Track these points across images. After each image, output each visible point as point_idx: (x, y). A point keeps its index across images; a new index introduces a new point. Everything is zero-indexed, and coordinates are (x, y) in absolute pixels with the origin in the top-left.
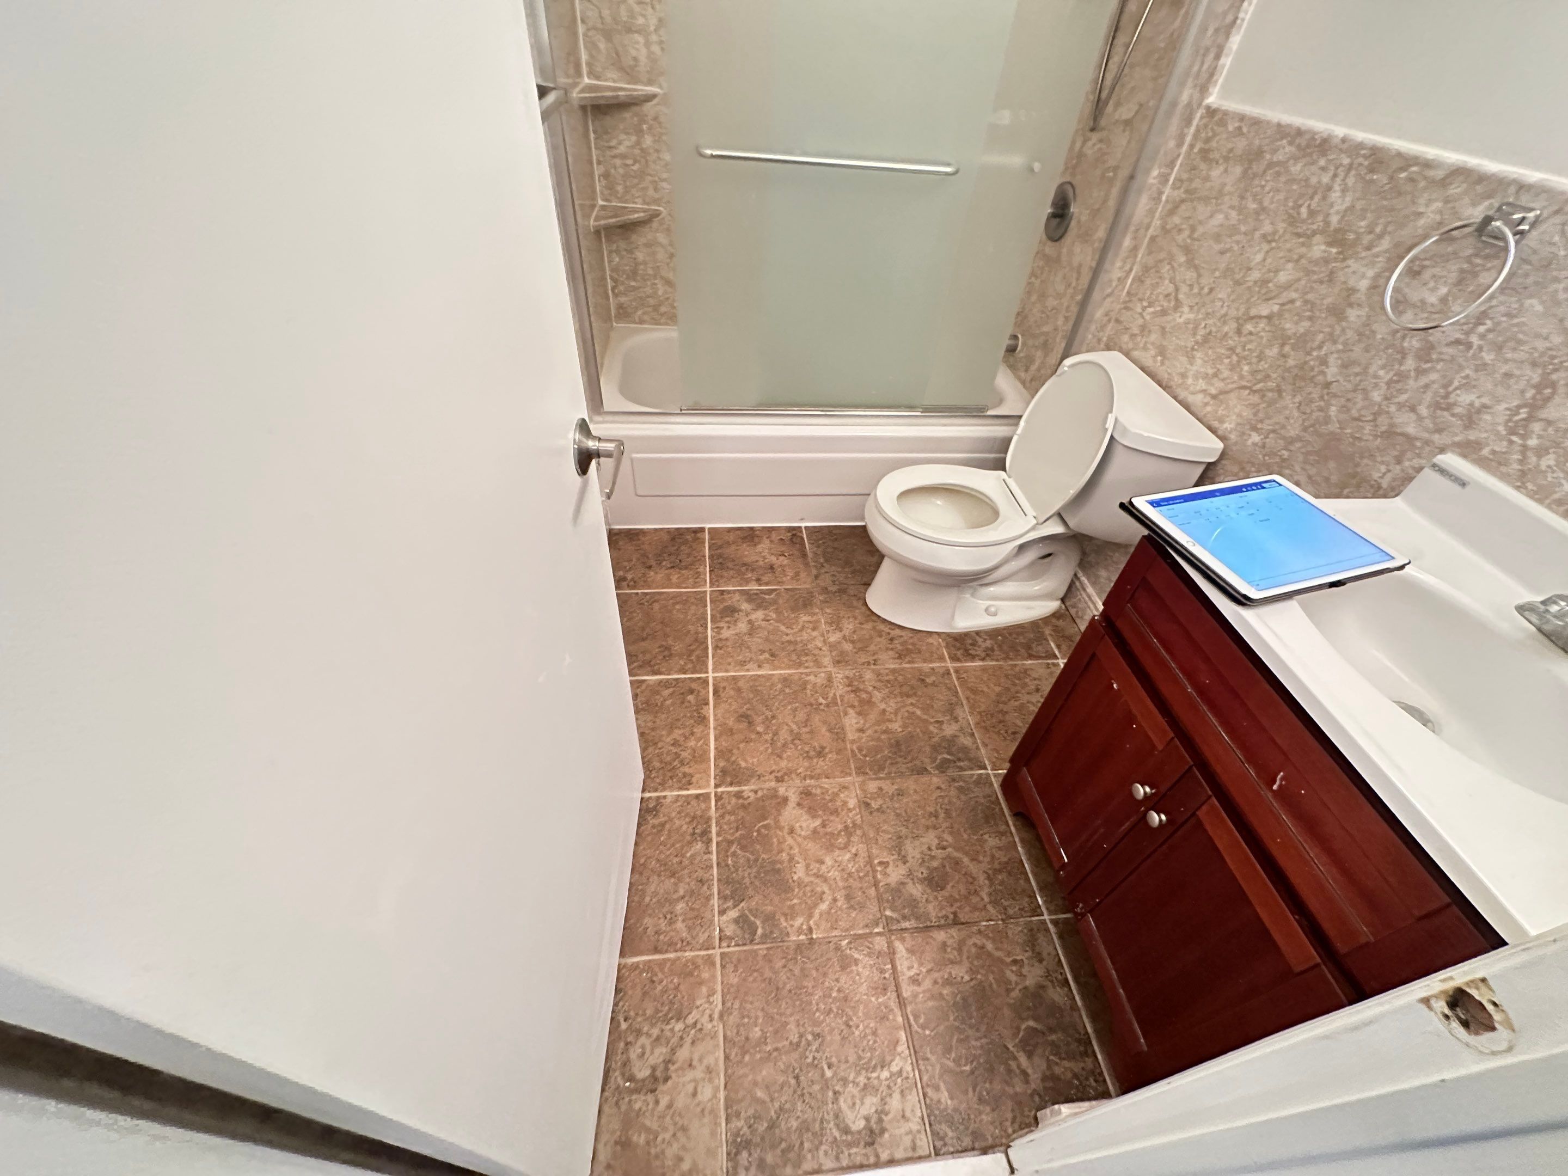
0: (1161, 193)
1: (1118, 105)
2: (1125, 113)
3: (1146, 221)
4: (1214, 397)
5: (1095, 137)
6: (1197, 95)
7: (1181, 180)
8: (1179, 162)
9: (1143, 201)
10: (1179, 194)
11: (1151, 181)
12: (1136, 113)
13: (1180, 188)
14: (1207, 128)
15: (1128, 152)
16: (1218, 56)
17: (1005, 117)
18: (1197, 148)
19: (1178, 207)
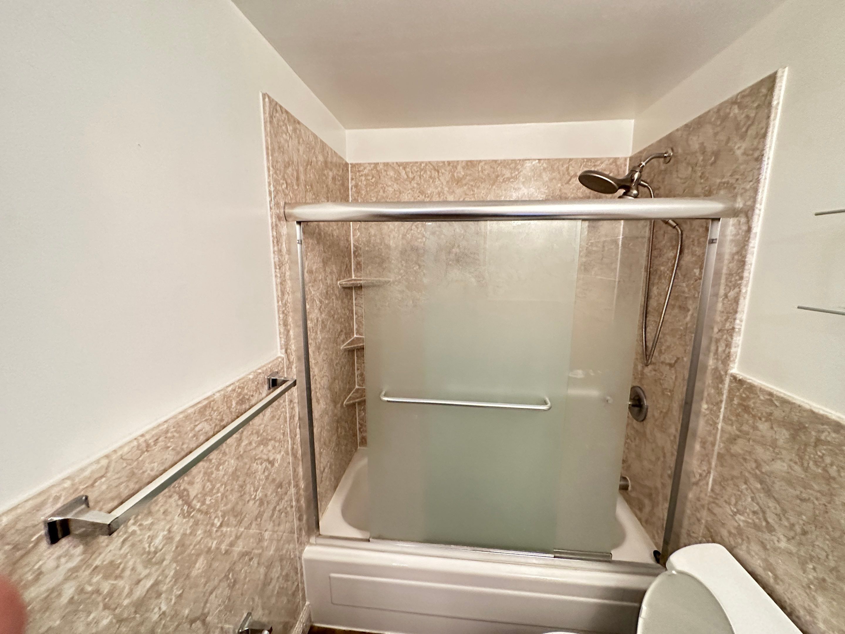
3: (710, 439)
6: (720, 366)
7: (731, 420)
8: (723, 405)
9: (702, 423)
10: (733, 430)
11: (703, 410)
12: (676, 362)
13: (732, 425)
14: (739, 390)
15: (677, 383)
16: (728, 345)
17: (580, 374)
18: (736, 401)
19: (735, 440)
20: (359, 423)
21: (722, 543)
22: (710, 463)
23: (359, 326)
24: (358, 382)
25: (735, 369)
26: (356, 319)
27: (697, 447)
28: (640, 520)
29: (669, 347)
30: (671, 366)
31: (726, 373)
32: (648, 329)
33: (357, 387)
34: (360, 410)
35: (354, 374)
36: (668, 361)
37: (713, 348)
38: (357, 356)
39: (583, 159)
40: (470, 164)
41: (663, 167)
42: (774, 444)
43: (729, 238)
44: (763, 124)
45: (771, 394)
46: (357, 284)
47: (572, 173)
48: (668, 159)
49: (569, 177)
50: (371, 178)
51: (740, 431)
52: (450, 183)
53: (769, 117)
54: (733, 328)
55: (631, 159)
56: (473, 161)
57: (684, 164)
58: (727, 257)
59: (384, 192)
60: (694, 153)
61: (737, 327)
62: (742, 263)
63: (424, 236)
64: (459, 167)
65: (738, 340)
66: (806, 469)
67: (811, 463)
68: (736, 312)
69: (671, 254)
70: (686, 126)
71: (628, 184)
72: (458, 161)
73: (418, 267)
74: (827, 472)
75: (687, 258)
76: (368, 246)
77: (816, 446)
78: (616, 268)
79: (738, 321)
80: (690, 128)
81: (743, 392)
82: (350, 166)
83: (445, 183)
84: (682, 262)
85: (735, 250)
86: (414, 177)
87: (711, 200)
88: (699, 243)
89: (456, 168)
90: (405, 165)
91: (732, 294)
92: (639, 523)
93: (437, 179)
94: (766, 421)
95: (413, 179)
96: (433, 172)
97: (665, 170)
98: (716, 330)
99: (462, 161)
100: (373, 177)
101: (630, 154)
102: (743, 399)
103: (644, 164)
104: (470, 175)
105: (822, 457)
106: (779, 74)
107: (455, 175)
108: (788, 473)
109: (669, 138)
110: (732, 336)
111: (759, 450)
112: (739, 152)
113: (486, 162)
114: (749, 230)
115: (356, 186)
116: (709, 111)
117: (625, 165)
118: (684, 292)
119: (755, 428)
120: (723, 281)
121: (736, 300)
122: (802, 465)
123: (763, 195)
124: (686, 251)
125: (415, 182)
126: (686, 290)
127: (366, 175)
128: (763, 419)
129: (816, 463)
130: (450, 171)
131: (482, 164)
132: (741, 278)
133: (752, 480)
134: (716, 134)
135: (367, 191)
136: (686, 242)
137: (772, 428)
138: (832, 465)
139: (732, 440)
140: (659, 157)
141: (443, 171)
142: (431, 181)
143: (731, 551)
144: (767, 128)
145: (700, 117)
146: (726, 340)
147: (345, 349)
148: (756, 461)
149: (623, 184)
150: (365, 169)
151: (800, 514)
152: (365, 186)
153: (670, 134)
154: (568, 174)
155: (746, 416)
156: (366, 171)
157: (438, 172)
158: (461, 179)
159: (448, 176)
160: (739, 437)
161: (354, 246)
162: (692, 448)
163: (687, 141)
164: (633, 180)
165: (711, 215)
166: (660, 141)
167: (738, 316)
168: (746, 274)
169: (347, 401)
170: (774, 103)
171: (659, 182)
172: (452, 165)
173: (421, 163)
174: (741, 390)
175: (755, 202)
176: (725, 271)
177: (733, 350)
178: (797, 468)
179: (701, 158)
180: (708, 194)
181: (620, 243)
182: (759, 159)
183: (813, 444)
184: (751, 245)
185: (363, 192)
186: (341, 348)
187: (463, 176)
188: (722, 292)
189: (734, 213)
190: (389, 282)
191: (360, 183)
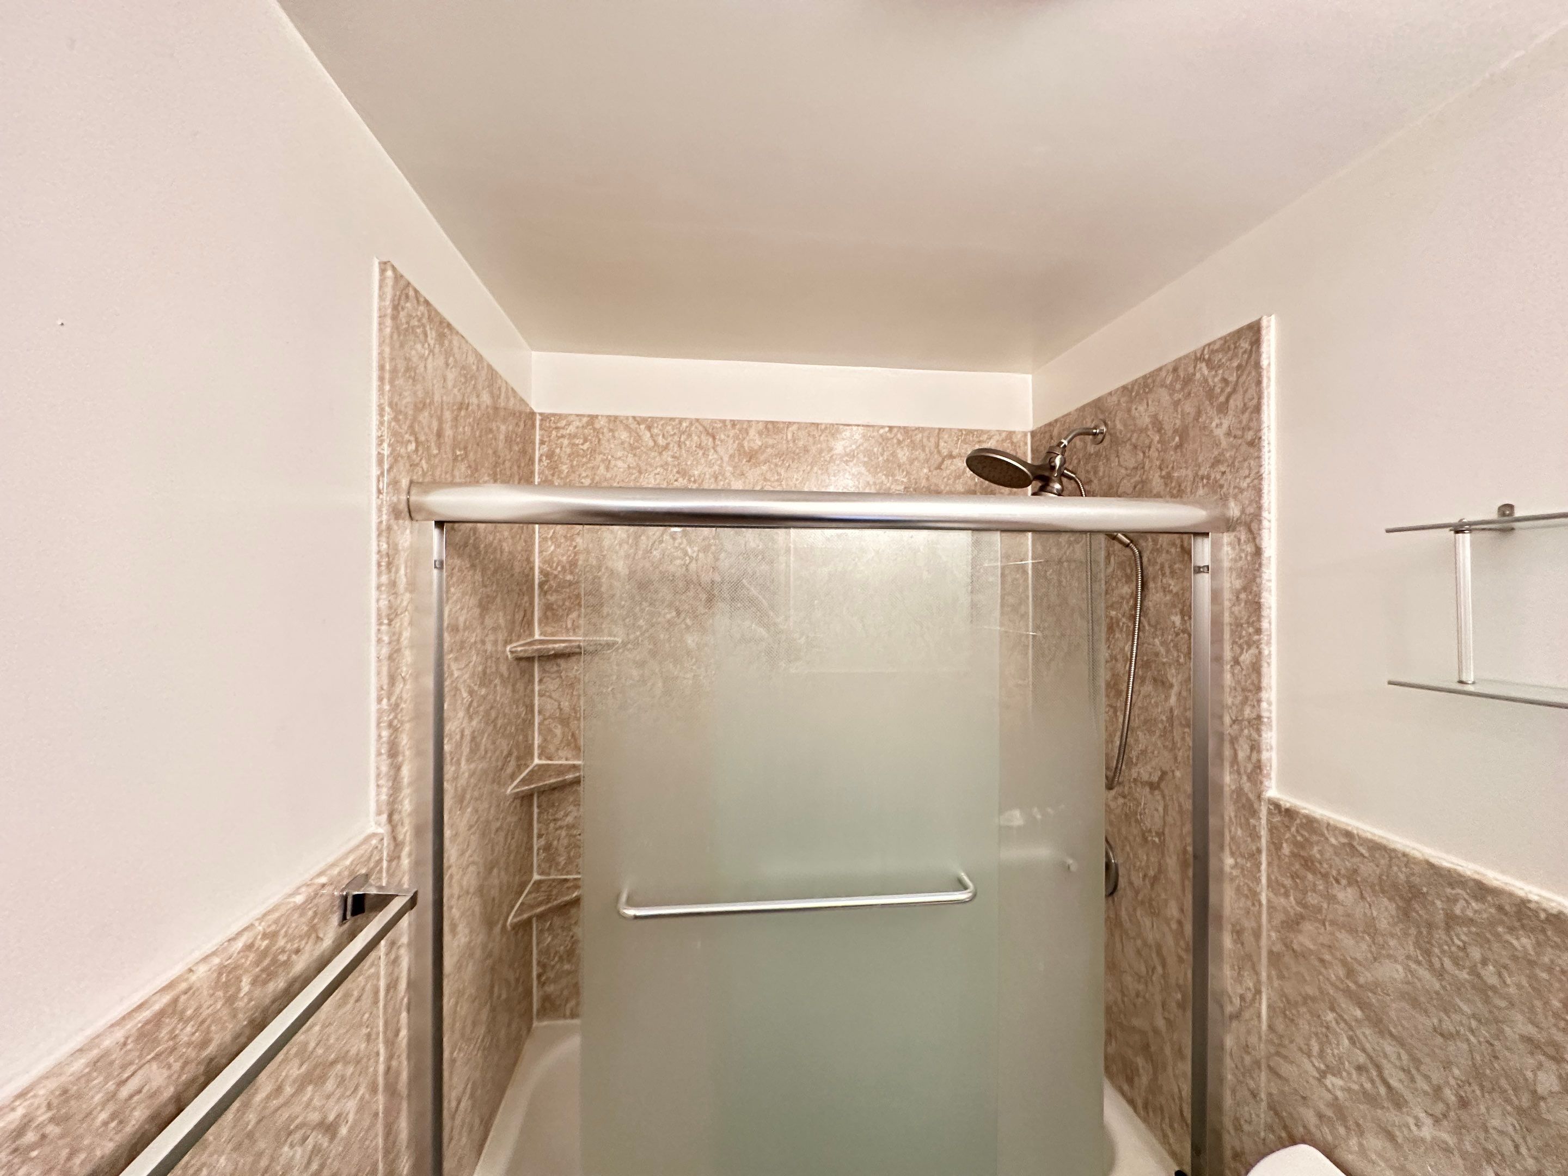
0: (1255, 893)
1: (1131, 764)
2: (1144, 773)
3: (1250, 925)
5: (1113, 791)
6: (1247, 786)
7: (1284, 886)
8: (1264, 858)
9: (1229, 893)
10: (1290, 903)
11: (1227, 869)
12: (1161, 778)
13: (1286, 895)
14: (1288, 828)
15: (1169, 820)
16: (1255, 747)
17: (1016, 818)
18: (1286, 849)
19: (1298, 924)
20: (539, 963)
21: (1308, 1140)
22: (1257, 974)
23: (545, 740)
24: (539, 866)
25: (1272, 791)
26: (539, 724)
27: (1228, 941)
28: (1131, 1102)
29: (1144, 752)
30: (1153, 786)
31: (1259, 797)
33: (536, 877)
34: (541, 932)
35: (530, 849)
36: (1145, 777)
37: (1227, 752)
38: (539, 807)
39: (961, 430)
40: (771, 428)
41: (1092, 449)
42: (1371, 928)
43: (1226, 564)
44: (1252, 391)
45: (1348, 834)
46: (549, 650)
47: (945, 452)
48: (1100, 437)
49: (940, 459)
50: (581, 441)
51: (1305, 906)
52: (736, 460)
53: (1259, 383)
54: (1259, 717)
55: (1033, 434)
56: (777, 422)
57: (1128, 446)
58: (1227, 595)
59: (607, 468)
60: (1144, 430)
61: (1265, 714)
62: (1256, 607)
63: (686, 554)
64: (752, 432)
65: (1270, 737)
66: (1440, 974)
67: (1447, 963)
68: (1259, 689)
69: (1126, 590)
70: (1124, 388)
71: (1047, 474)
72: (749, 422)
73: (674, 614)
74: (1479, 976)
75: (1156, 597)
76: (571, 573)
77: (1448, 928)
78: (1026, 613)
79: (1264, 705)
80: (1131, 392)
81: (1297, 831)
82: (538, 417)
83: (726, 459)
84: (1149, 604)
85: (1238, 584)
86: (668, 444)
87: (1184, 503)
88: (1173, 573)
89: (747, 434)
90: (649, 423)
91: (1246, 658)
92: (1130, 1110)
93: (712, 451)
94: (1350, 884)
95: (666, 447)
96: (703, 437)
97: (1097, 454)
98: (1227, 720)
99: (758, 422)
100: (585, 440)
101: (1030, 427)
102: (1301, 846)
103: (1065, 442)
104: (773, 446)
105: (1464, 949)
106: (1264, 323)
107: (746, 444)
108: (1408, 983)
109: (1098, 405)
110: (1258, 731)
111: (1346, 940)
112: (1220, 433)
113: (801, 426)
114: (1258, 552)
115: (550, 455)
116: (1160, 369)
117: (1026, 444)
118: (1157, 654)
119: (1332, 899)
120: (1227, 636)
121: (1256, 668)
122: (1431, 964)
123: (1271, 498)
124: (1151, 585)
125: (670, 453)
126: (1162, 650)
127: (572, 436)
128: (1344, 882)
129: (1456, 962)
130: (736, 437)
131: (795, 427)
132: (1259, 631)
133: (1343, 1003)
134: (1176, 404)
135: (572, 466)
136: (1150, 571)
137: (1362, 897)
138: (1484, 962)
139: (1292, 924)
140: (1088, 434)
141: (723, 437)
142: (701, 453)
143: (1329, 1155)
144: (1260, 398)
145: (1145, 377)
146: (1249, 737)
147: (517, 793)
148: (1344, 963)
149: (1040, 472)
150: (569, 424)
151: (1447, 1065)
152: (569, 456)
153: (1099, 399)
154: (939, 452)
155: (1310, 876)
156: (571, 429)
157: (714, 438)
158: (757, 452)
159: (732, 447)
160: (1302, 917)
161: (541, 572)
162: (1220, 947)
163: (1129, 411)
164: (1053, 468)
165: (1195, 526)
166: (1083, 409)
167: (1264, 695)
168: (1265, 625)
169: (515, 916)
170: (1264, 363)
171: (1088, 472)
172: (740, 427)
173: (681, 421)
174: (1293, 829)
175: (1260, 508)
176: (1227, 618)
177: (1265, 755)
178: (1423, 973)
179: (1157, 438)
180: (1176, 493)
181: (1030, 572)
182: (1256, 443)
183: (1442, 925)
184: (1265, 576)
185: (565, 468)
186: (509, 791)
187: (760, 447)
188: (1228, 655)
189: (1229, 525)
190: (614, 643)
191: (558, 451)
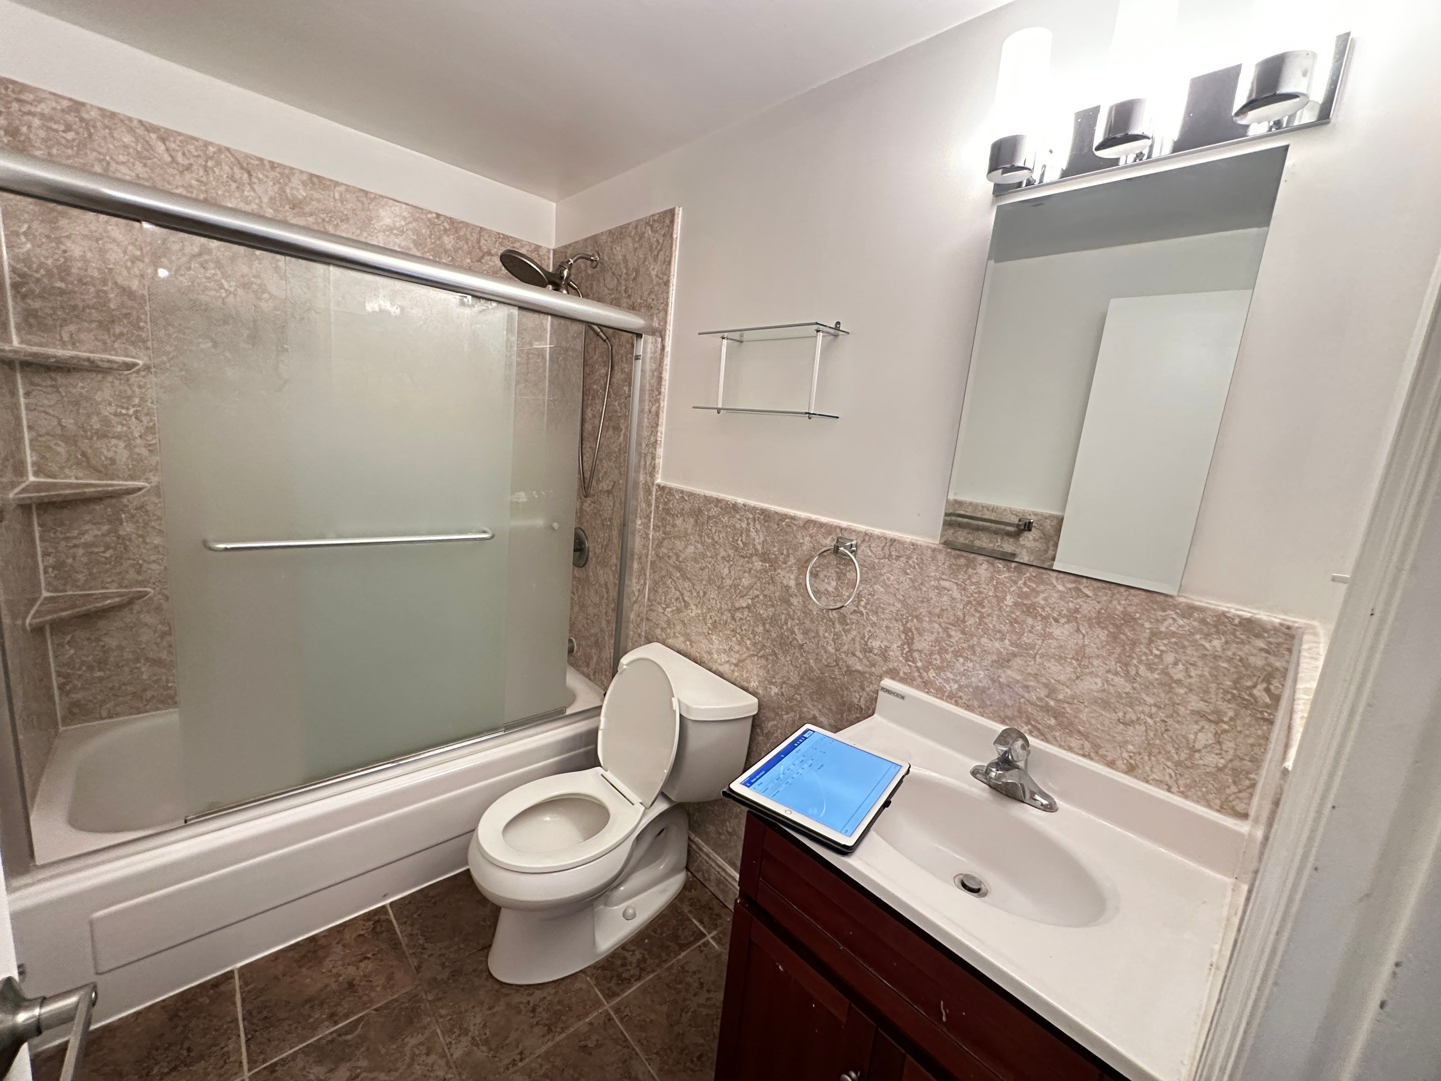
0: (647, 535)
1: (598, 481)
2: (605, 485)
3: (644, 552)
4: (736, 665)
5: (589, 500)
6: (649, 479)
7: (658, 526)
8: (652, 516)
9: (638, 539)
10: (660, 535)
11: (638, 527)
12: (613, 486)
13: (659, 531)
14: (662, 497)
15: (616, 509)
16: (653, 458)
18: (661, 508)
19: (662, 543)
20: (58, 673)
21: (658, 641)
22: (645, 575)
23: (42, 458)
24: (49, 584)
25: (659, 480)
26: (31, 439)
27: (636, 566)
28: (588, 676)
29: (606, 473)
30: (609, 492)
31: (653, 484)
32: (585, 458)
33: (47, 594)
34: (55, 642)
35: (35, 568)
36: (606, 488)
37: (642, 463)
39: (499, 234)
41: (590, 271)
42: (686, 534)
43: (649, 355)
44: (668, 253)
45: (682, 492)
47: (485, 249)
48: (595, 264)
49: (481, 254)
51: (665, 533)
53: (671, 247)
54: (656, 441)
55: (555, 251)
56: (324, 178)
57: (610, 274)
58: (648, 374)
60: (618, 265)
61: (659, 439)
62: (660, 379)
64: (295, 181)
65: (660, 451)
66: (704, 544)
67: (706, 538)
68: (657, 425)
69: (603, 371)
70: (610, 231)
71: (558, 281)
72: (292, 169)
75: (618, 376)
77: (707, 523)
78: (544, 389)
79: (659, 434)
80: (614, 234)
81: (665, 497)
83: (265, 200)
84: (614, 380)
85: (654, 366)
87: (635, 314)
88: (627, 360)
89: (290, 181)
90: (165, 136)
91: (654, 409)
93: (248, 187)
94: (681, 516)
96: (237, 170)
97: (593, 275)
98: (644, 445)
100: (68, 128)
101: (553, 245)
102: (666, 503)
103: (572, 261)
104: (319, 201)
105: (711, 530)
106: (676, 211)
107: (288, 190)
108: (694, 553)
109: (595, 239)
110: (655, 448)
111: (678, 543)
112: (654, 273)
113: (349, 188)
114: (663, 348)
116: (629, 224)
117: (549, 258)
118: (616, 411)
119: (674, 526)
120: (647, 397)
121: (657, 415)
122: (701, 542)
123: (671, 318)
124: (616, 368)
125: (194, 175)
126: (618, 409)
128: (679, 516)
129: (708, 536)
130: (277, 181)
131: (342, 188)
132: (660, 393)
133: (674, 572)
134: (636, 249)
136: (616, 358)
137: (684, 520)
138: (716, 532)
139: (660, 545)
140: (587, 259)
141: (261, 176)
142: (234, 186)
143: (664, 644)
144: (671, 256)
145: (621, 227)
146: (652, 453)
147: (20, 499)
148: (676, 554)
149: (553, 279)
150: (39, 100)
151: (702, 582)
153: (596, 235)
154: (480, 248)
155: (668, 518)
157: (250, 175)
159: (273, 190)
160: (664, 539)
161: (14, 270)
162: (631, 567)
163: (612, 249)
164: (562, 277)
165: (637, 329)
166: (586, 240)
167: (659, 428)
168: (663, 390)
169: (34, 617)
170: (675, 236)
171: (587, 287)
172: (285, 173)
173: (207, 144)
175: (666, 322)
176: (647, 387)
177: (657, 461)
178: (699, 546)
179: (625, 271)
180: (633, 308)
181: (548, 357)
182: (667, 283)
184: (665, 363)
186: (11, 496)
188: (647, 408)
189: (653, 332)
